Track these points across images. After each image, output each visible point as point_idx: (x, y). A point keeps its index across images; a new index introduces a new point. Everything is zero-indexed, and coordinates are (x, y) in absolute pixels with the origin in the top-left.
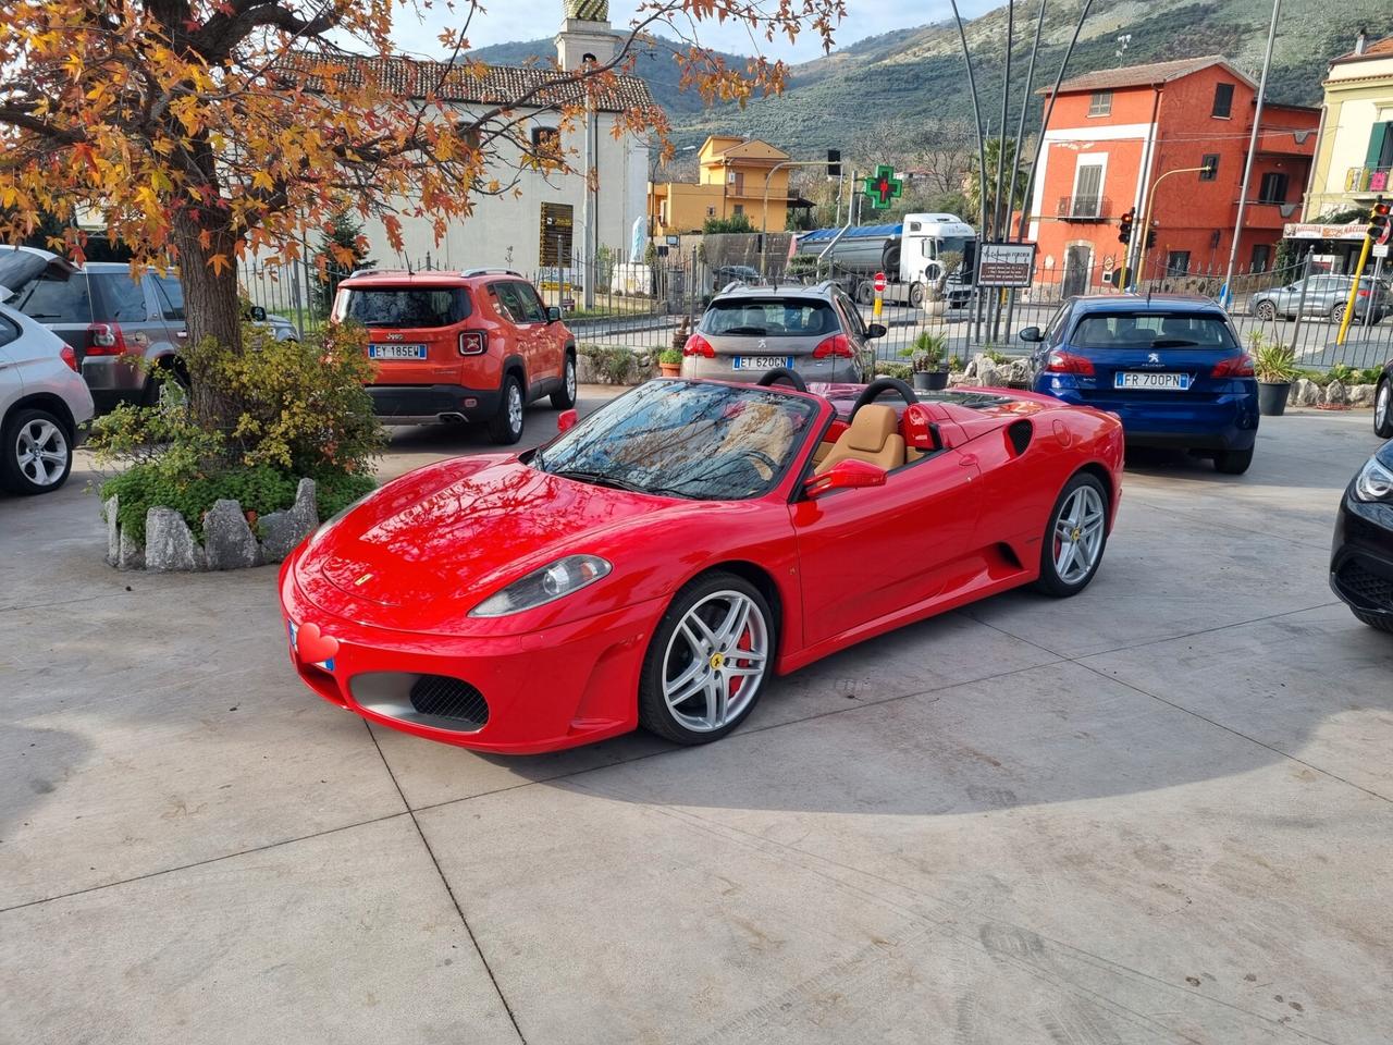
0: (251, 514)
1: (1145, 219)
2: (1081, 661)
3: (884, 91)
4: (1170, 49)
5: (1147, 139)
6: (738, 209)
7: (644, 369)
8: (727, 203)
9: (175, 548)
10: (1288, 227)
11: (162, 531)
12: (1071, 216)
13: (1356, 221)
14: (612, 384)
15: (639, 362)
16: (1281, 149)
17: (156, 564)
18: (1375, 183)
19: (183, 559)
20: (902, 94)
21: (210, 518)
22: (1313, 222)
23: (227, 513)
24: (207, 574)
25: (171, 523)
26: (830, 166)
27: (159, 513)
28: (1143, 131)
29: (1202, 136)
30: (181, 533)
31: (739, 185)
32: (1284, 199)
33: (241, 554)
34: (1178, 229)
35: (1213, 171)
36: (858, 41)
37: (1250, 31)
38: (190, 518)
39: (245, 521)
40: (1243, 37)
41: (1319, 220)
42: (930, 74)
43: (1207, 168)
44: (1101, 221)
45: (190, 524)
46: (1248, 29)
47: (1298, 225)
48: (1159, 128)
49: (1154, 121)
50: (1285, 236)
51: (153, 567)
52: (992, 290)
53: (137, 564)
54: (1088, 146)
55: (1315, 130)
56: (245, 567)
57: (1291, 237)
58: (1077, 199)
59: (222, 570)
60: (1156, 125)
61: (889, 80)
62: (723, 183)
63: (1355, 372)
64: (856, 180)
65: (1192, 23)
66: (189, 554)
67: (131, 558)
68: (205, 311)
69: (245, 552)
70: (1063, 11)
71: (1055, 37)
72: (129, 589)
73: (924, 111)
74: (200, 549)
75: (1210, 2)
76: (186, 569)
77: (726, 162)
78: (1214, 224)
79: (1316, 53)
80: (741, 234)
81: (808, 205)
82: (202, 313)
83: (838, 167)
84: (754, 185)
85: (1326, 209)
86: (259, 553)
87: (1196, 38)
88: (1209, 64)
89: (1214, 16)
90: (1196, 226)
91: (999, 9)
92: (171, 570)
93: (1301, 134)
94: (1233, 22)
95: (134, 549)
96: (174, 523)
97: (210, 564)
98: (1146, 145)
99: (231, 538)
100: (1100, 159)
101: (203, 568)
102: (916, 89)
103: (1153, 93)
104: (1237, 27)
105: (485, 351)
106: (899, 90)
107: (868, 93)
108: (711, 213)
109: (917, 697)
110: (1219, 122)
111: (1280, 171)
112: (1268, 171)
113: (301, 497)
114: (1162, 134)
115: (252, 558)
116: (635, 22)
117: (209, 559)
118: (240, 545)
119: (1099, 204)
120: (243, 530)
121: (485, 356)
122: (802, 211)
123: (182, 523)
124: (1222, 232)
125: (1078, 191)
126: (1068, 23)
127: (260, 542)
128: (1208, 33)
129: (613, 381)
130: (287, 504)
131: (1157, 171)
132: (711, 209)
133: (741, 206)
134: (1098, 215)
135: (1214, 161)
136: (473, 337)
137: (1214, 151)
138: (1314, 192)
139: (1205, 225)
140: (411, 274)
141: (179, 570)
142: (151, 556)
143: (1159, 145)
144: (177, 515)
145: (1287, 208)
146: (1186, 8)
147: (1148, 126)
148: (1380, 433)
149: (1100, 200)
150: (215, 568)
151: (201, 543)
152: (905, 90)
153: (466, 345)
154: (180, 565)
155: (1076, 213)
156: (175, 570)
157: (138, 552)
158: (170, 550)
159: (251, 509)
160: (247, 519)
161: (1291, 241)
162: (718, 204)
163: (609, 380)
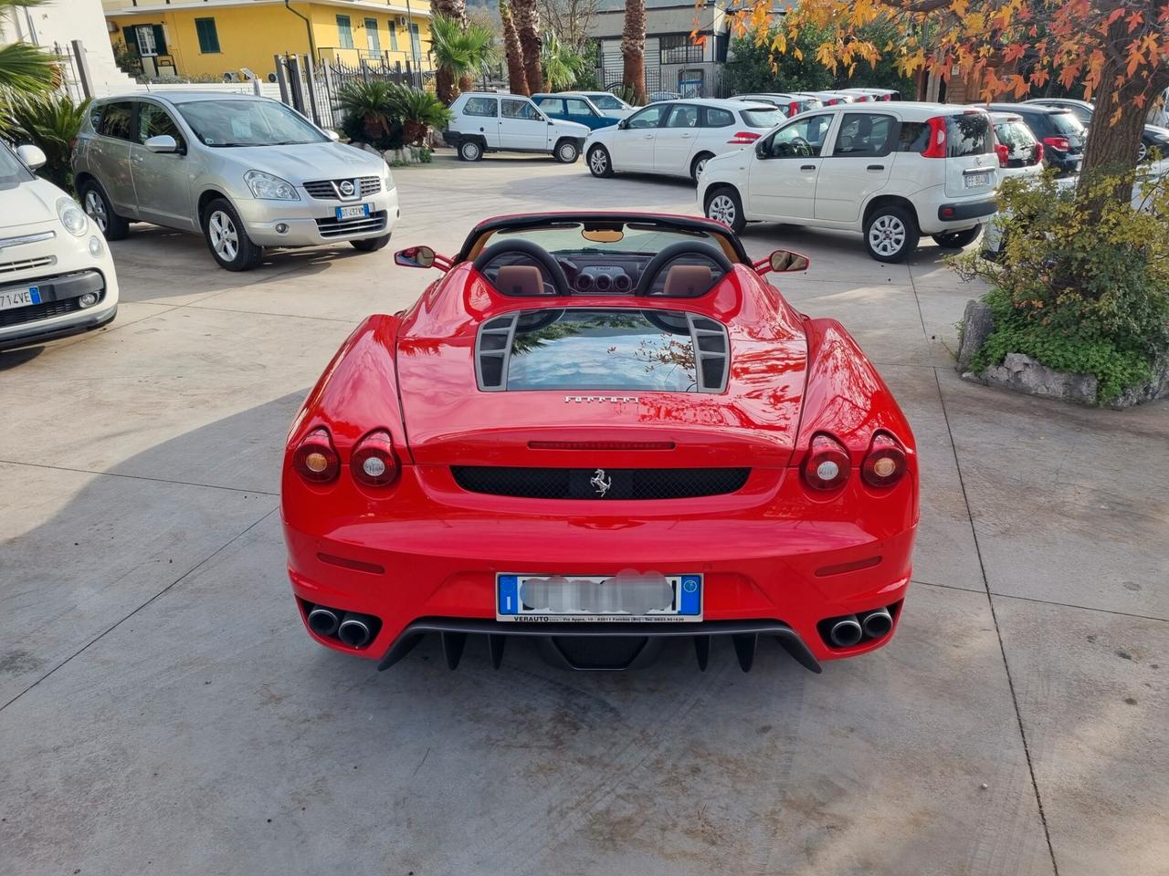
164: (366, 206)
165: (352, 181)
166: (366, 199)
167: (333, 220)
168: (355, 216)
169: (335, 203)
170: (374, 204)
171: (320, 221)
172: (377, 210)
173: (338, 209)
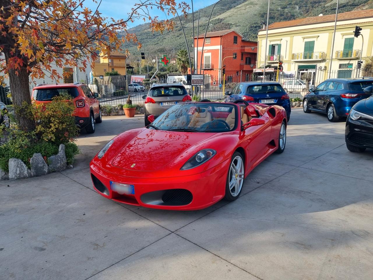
0: (45, 157)
1: (222, 69)
2: (301, 166)
3: (146, 38)
4: (214, 29)
5: (220, 49)
6: (113, 69)
7: (116, 111)
8: (109, 67)
9: (20, 171)
10: (254, 70)
11: (15, 166)
12: (204, 68)
13: (268, 68)
14: (107, 116)
15: (115, 109)
16: (249, 51)
17: (13, 177)
18: (271, 59)
19: (23, 174)
20: (150, 39)
21: (32, 160)
22: (259, 68)
23: (37, 158)
24: (32, 178)
25: (18, 163)
26: (142, 57)
27: (14, 160)
28: (218, 47)
29: (232, 48)
30: (22, 166)
31: (112, 63)
32: (251, 63)
33: (43, 170)
34: (229, 71)
35: (236, 57)
36: (137, 25)
37: (232, 25)
38: (24, 160)
39: (43, 160)
40: (230, 26)
41: (260, 68)
42: (157, 34)
43: (234, 56)
44: (211, 70)
45: (25, 163)
46: (231, 25)
47: (256, 69)
48: (222, 47)
49: (221, 45)
50: (254, 72)
51: (12, 178)
52: (195, 87)
53: (6, 179)
54: (206, 51)
55: (256, 47)
56: (44, 174)
57: (255, 72)
58: (205, 64)
59: (37, 176)
60: (222, 46)
61: (147, 36)
62: (108, 62)
63: (292, 99)
64: (158, 59)
65: (219, 23)
66: (26, 172)
67: (3, 176)
68: (21, 94)
69: (44, 169)
70: (188, 19)
71: (187, 25)
72: (8, 186)
73: (157, 44)
74: (29, 170)
75: (222, 18)
76: (25, 178)
77: (108, 57)
78: (237, 70)
79: (247, 30)
80: (116, 76)
81: (132, 68)
82: (20, 94)
83: (144, 57)
84: (116, 62)
85: (261, 65)
86: (49, 169)
87: (220, 26)
88: (232, 31)
89: (223, 21)
90: (233, 70)
91: (173, 18)
92: (19, 179)
93: (253, 48)
94: (228, 23)
95: (4, 173)
96: (19, 163)
97: (32, 175)
98: (220, 50)
99: (40, 165)
100: (209, 54)
101: (31, 177)
102: (154, 38)
103: (220, 38)
104: (229, 24)
105: (84, 106)
106: (150, 38)
107: (142, 39)
108: (105, 71)
109: (274, 180)
110: (235, 45)
111: (249, 57)
112: (247, 57)
113: (61, 150)
114: (223, 48)
115: (47, 171)
116: (133, 9)
117: (32, 173)
118: (43, 168)
119: (210, 65)
120: (43, 162)
121: (85, 107)
122: (130, 70)
123: (22, 162)
124: (239, 71)
125: (205, 62)
126: (190, 22)
127: (48, 166)
128: (222, 25)
129: (107, 115)
130: (56, 153)
131: (223, 57)
132: (105, 70)
133: (114, 69)
134: (210, 68)
135: (236, 55)
136: (80, 102)
137: (236, 52)
138: (258, 61)
139: (235, 70)
140: (57, 84)
141: (22, 178)
142: (11, 175)
143: (223, 51)
144: (20, 160)
145: (252, 65)
146: (217, 19)
147: (220, 46)
148: (305, 112)
149: (210, 64)
150: (34, 176)
151: (29, 168)
152: (151, 38)
153: (78, 104)
154: (22, 176)
155: (205, 67)
156: (21, 178)
157: (6, 174)
158: (18, 172)
159: (45, 156)
160: (44, 159)
161: (255, 73)
162: (107, 68)
163: (106, 115)
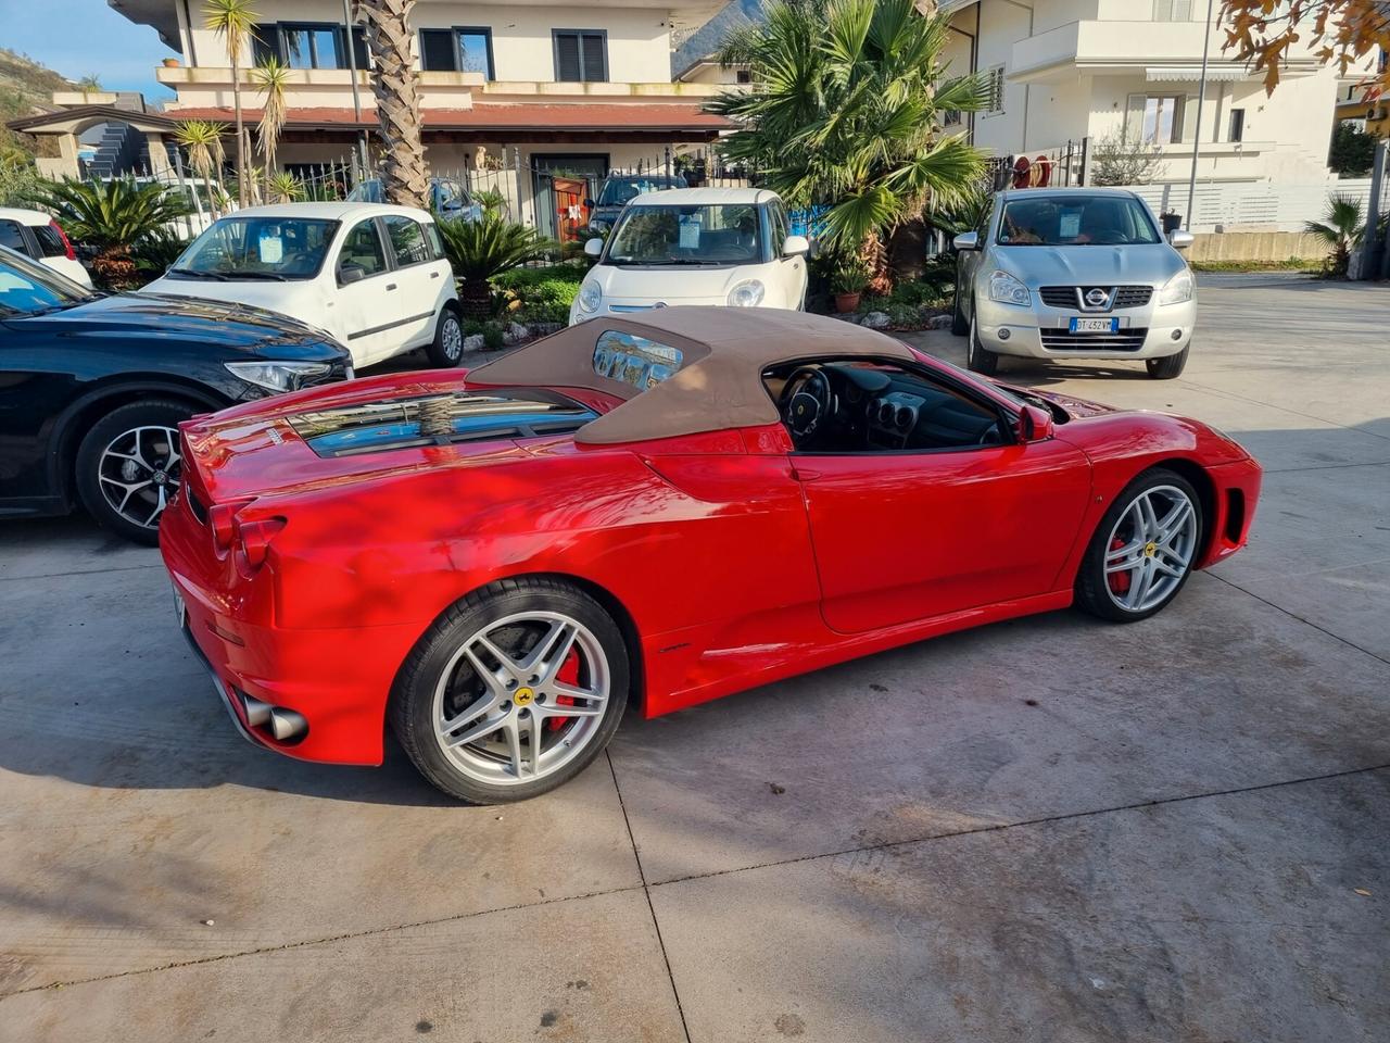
164: (1116, 319)
165: (1108, 289)
166: (1116, 313)
167: (1064, 332)
168: (1096, 330)
169: (1074, 312)
170: (1129, 318)
171: (1044, 331)
172: (1133, 326)
173: (1073, 320)
